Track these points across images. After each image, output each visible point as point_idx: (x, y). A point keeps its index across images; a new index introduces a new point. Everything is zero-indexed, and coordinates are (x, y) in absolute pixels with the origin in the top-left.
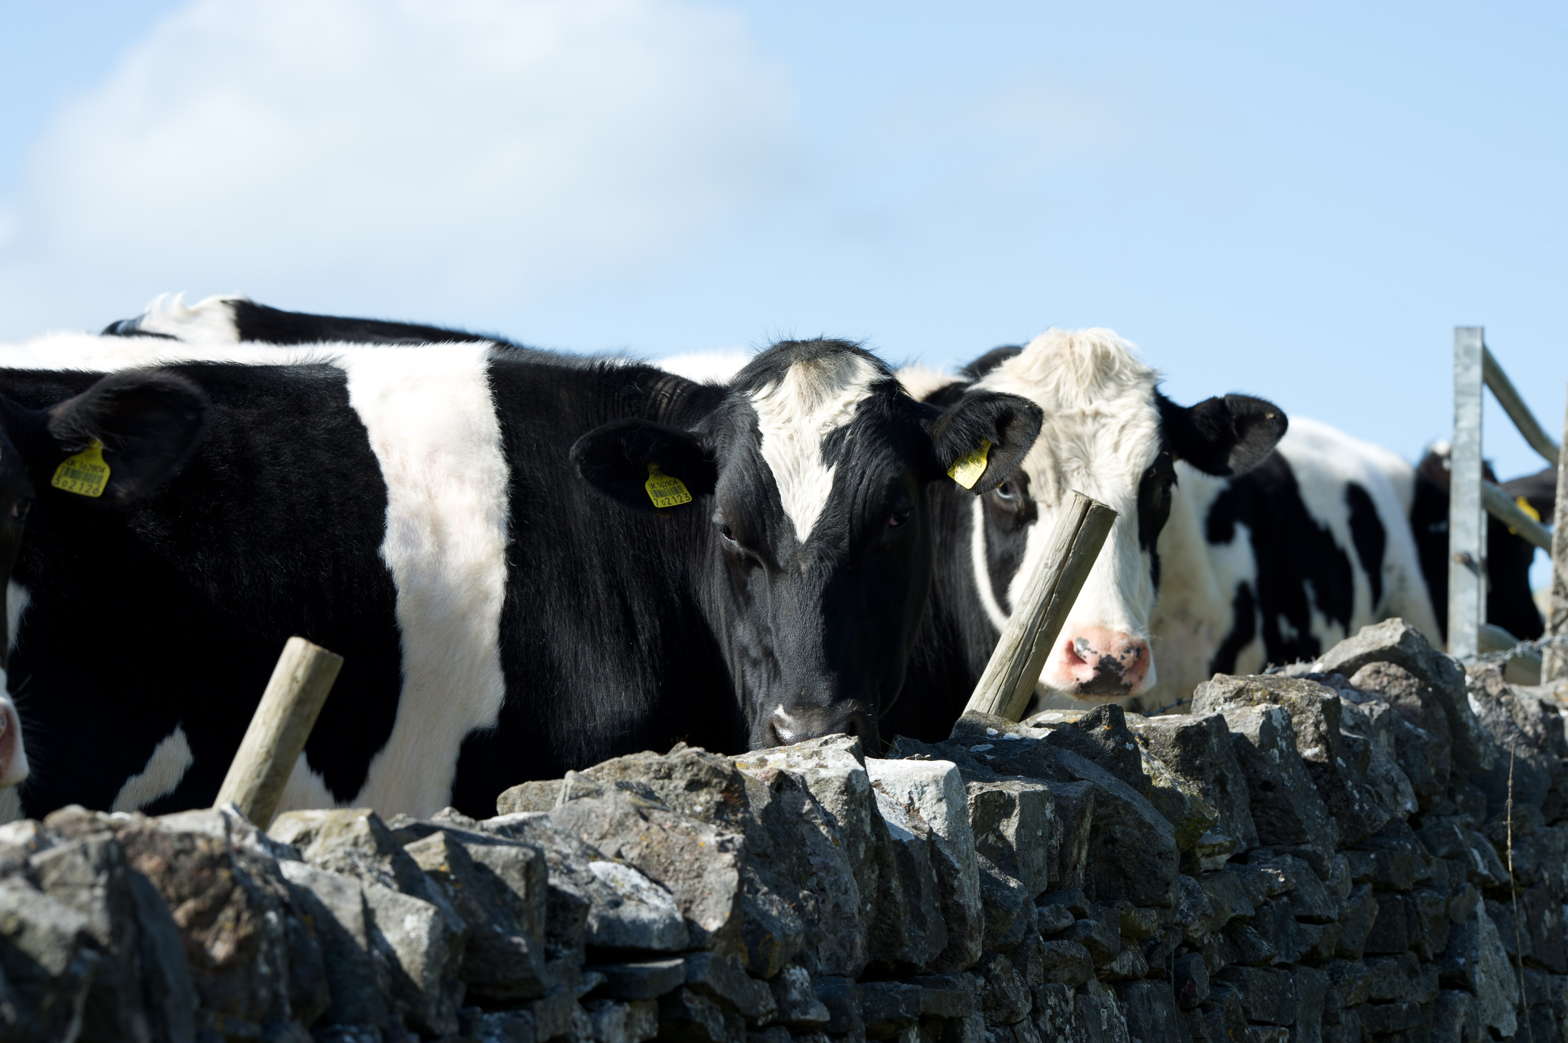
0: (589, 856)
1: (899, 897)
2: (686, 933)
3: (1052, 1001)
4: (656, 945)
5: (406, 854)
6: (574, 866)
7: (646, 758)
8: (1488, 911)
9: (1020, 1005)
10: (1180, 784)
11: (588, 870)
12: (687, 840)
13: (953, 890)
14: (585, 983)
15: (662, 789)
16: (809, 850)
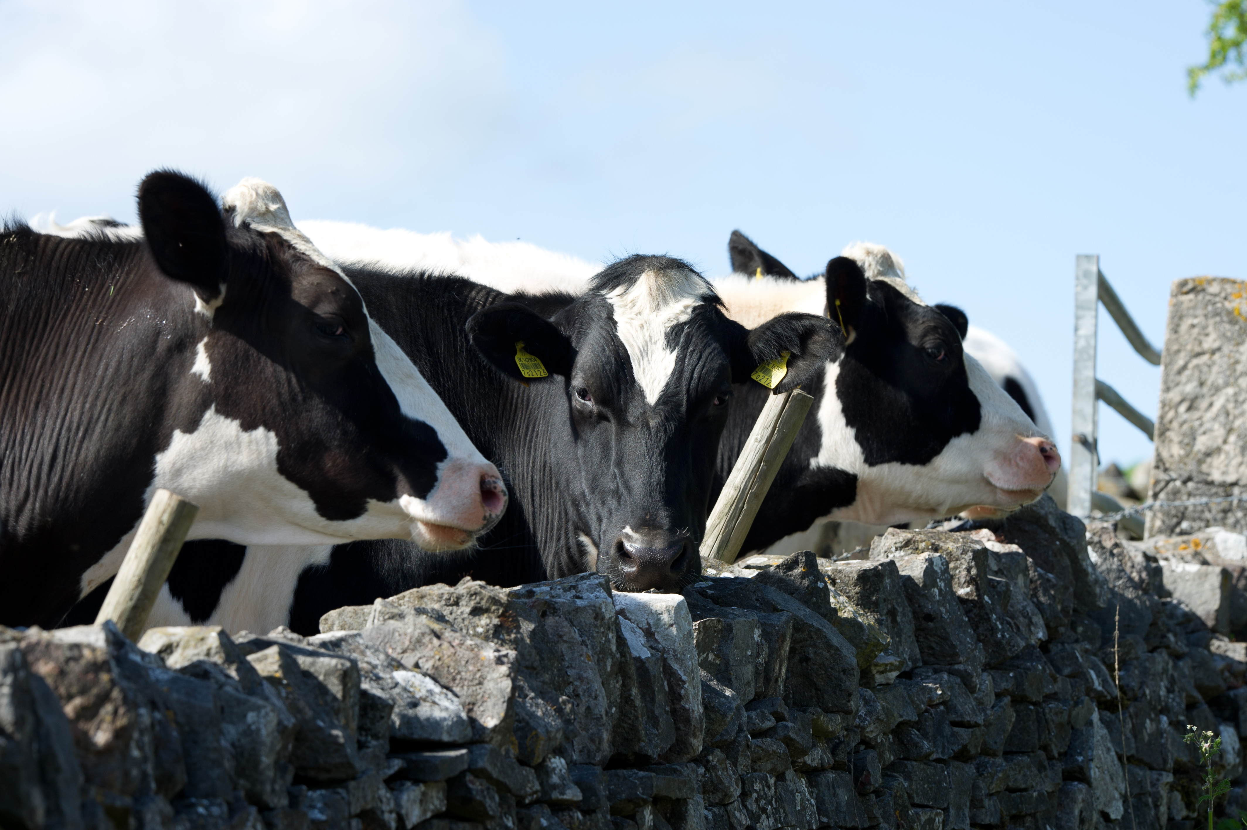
0: (393, 666)
1: (638, 703)
2: (469, 729)
3: (757, 786)
4: (446, 738)
5: (248, 663)
6: (381, 675)
7: (439, 589)
8: (1101, 720)
9: (732, 789)
10: (860, 615)
11: (392, 678)
12: (471, 655)
13: (680, 697)
14: (389, 767)
15: (451, 613)
16: (567, 664)
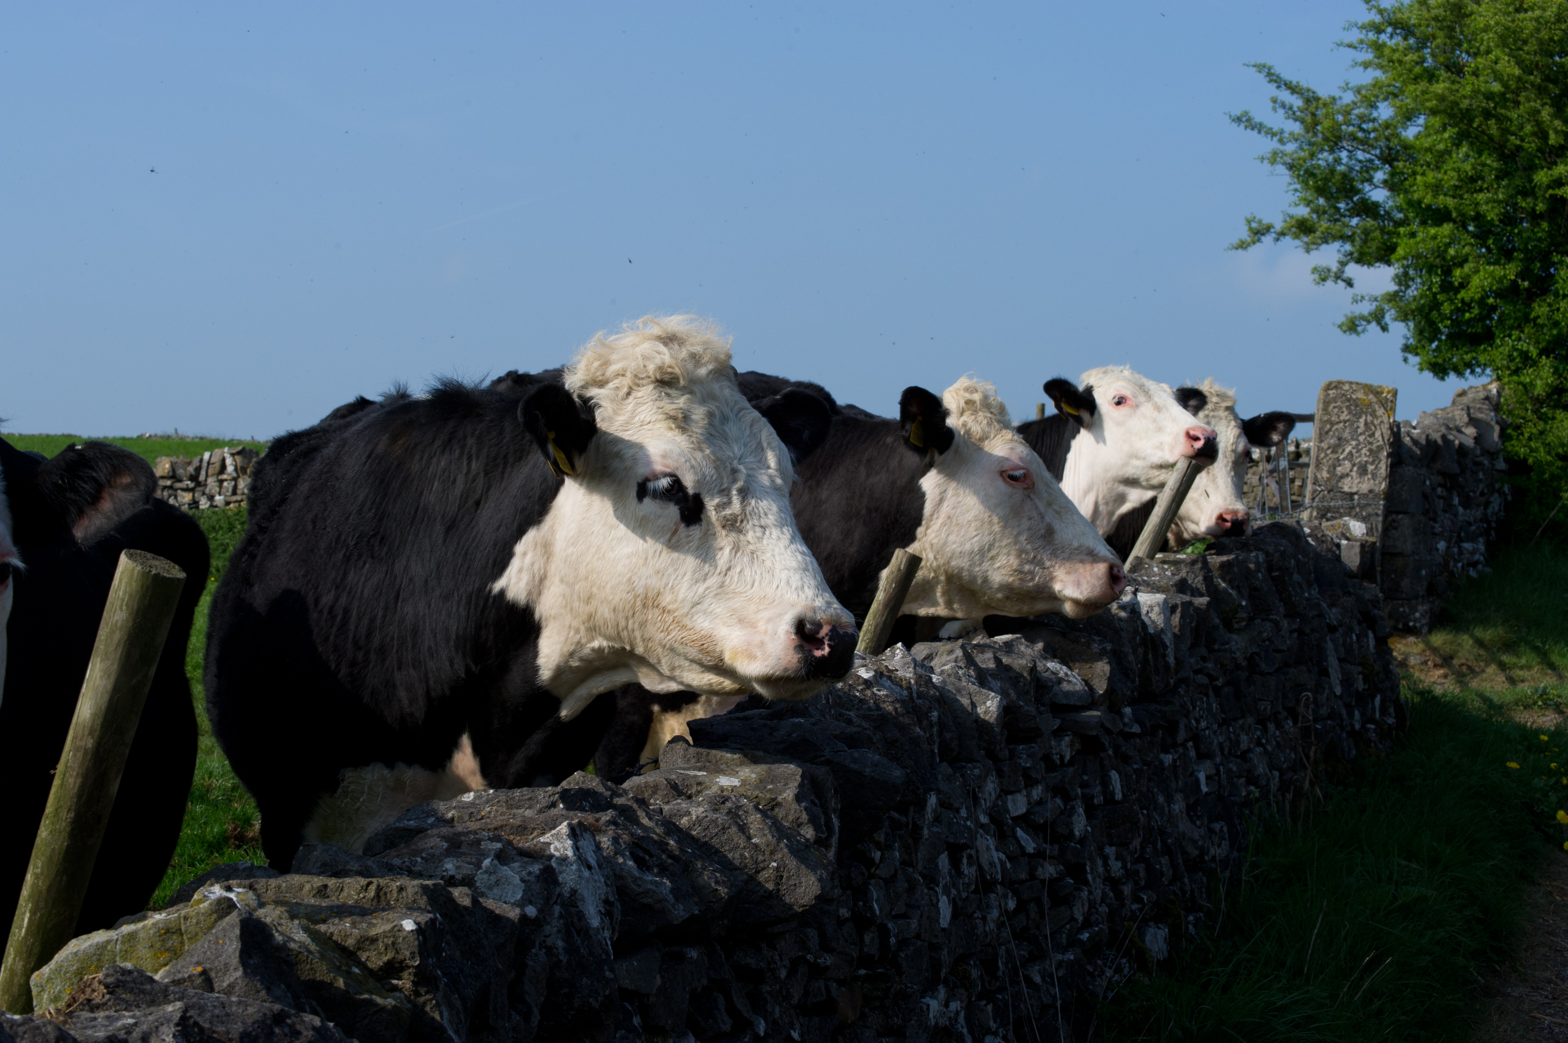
2: (1089, 694)
4: (1078, 703)
5: (979, 664)
8: (1331, 640)
13: (1166, 656)
14: (1054, 725)
